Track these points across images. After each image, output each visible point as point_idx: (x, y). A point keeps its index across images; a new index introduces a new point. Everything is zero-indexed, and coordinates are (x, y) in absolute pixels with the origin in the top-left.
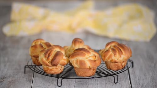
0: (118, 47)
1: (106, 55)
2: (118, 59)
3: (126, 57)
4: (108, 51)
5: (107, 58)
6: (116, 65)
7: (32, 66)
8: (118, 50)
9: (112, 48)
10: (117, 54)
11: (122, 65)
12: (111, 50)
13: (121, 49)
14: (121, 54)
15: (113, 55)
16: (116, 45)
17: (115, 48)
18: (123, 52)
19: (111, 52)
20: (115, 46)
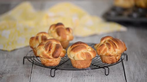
0: (112, 42)
1: (101, 49)
2: (112, 53)
3: (120, 51)
4: (102, 45)
5: (102, 52)
6: (111, 59)
7: (30, 57)
8: (112, 44)
9: (106, 42)
10: (112, 48)
11: (116, 59)
12: (105, 44)
13: (115, 43)
14: (115, 48)
15: (108, 48)
16: (111, 39)
17: (109, 43)
18: (117, 46)
19: (106, 47)
20: (109, 41)
